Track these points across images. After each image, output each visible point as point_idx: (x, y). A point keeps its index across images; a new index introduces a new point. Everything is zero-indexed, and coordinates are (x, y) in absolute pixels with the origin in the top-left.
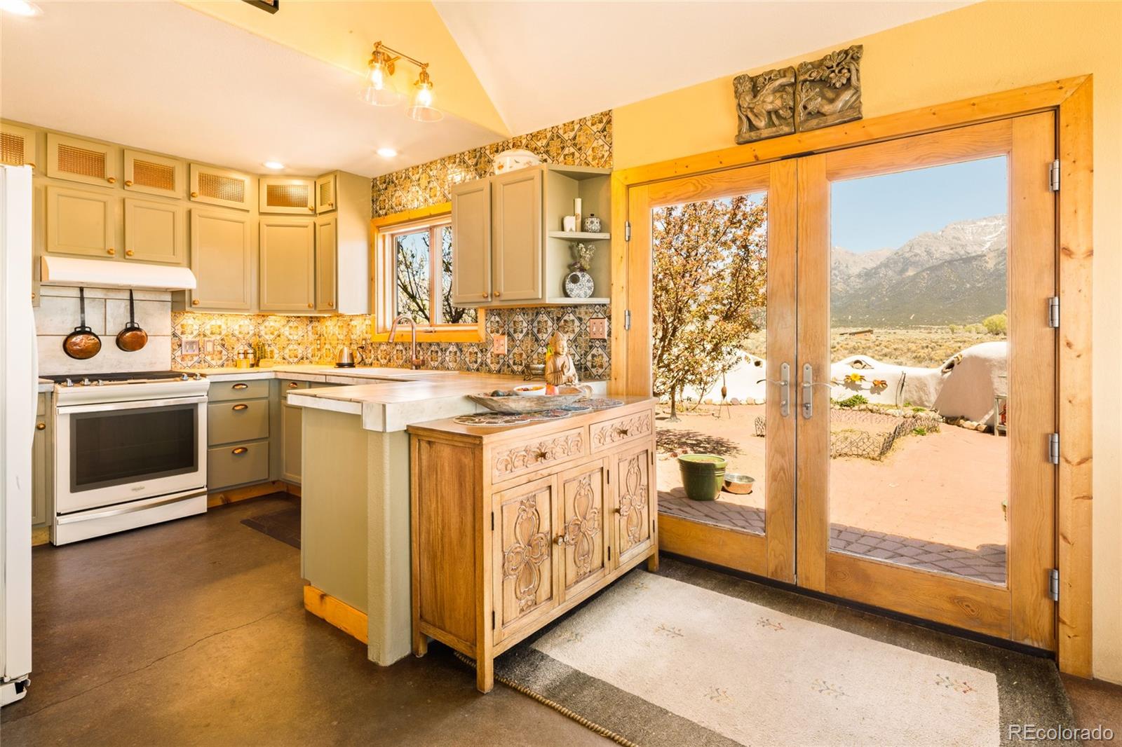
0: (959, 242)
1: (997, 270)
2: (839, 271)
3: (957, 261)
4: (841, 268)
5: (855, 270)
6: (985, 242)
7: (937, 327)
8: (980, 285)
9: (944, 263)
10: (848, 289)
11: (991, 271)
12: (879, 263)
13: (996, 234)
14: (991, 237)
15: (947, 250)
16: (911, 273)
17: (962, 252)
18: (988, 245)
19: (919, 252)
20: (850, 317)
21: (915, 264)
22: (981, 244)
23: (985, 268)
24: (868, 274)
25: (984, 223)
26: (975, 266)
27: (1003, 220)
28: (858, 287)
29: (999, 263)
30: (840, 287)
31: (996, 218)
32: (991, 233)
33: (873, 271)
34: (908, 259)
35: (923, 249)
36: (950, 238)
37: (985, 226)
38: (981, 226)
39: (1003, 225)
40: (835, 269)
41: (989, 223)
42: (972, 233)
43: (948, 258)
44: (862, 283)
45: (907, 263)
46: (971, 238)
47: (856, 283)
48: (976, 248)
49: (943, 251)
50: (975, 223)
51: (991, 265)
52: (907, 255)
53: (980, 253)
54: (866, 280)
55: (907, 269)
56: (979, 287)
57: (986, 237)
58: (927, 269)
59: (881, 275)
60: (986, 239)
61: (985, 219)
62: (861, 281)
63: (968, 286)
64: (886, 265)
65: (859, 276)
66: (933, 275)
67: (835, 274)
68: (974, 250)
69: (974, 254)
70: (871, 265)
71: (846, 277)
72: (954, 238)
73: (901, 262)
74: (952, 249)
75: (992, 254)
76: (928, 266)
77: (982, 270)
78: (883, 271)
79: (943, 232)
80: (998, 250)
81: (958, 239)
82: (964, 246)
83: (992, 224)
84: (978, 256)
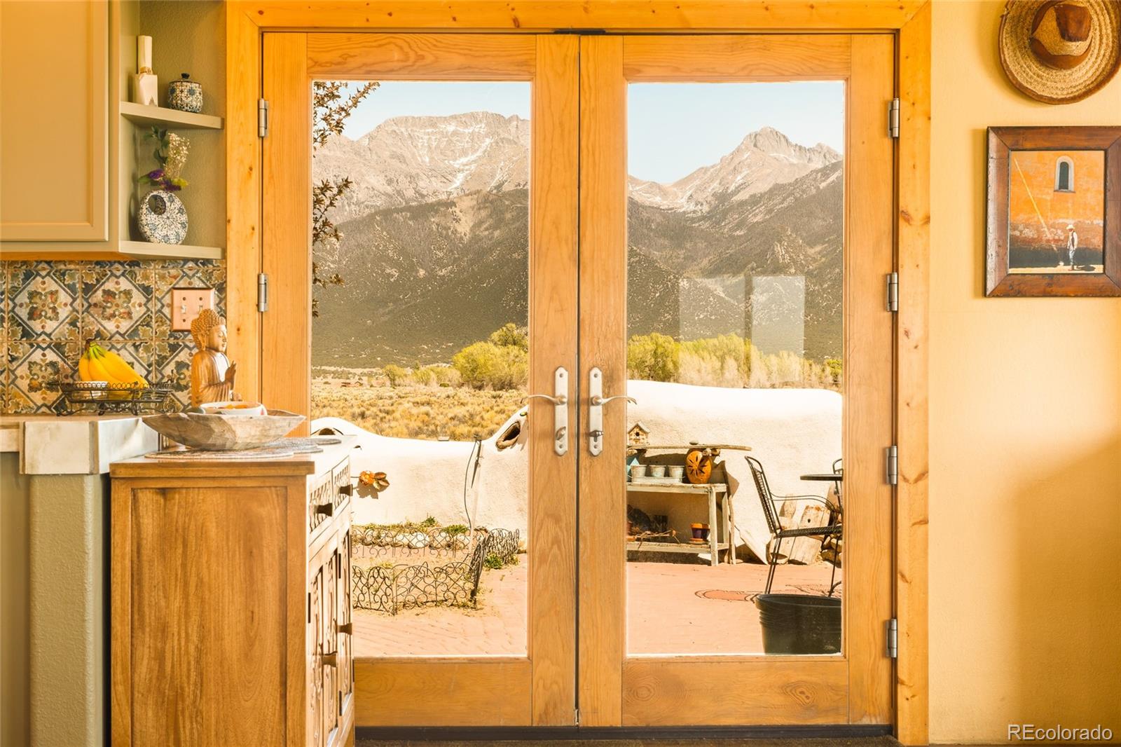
0: (404, 167)
1: (475, 239)
3: (399, 211)
6: (453, 173)
8: (444, 272)
9: (374, 217)
11: (466, 239)
13: (473, 157)
14: (464, 160)
15: (378, 182)
17: (410, 193)
18: (459, 180)
22: (446, 177)
23: (455, 231)
25: (451, 128)
26: (434, 227)
27: (487, 124)
29: (481, 223)
32: (464, 153)
36: (386, 155)
37: (455, 133)
39: (487, 136)
41: (461, 129)
42: (429, 148)
43: (380, 203)
48: (436, 184)
49: (373, 187)
51: (464, 228)
53: (444, 197)
56: (442, 278)
57: (455, 160)
60: (456, 165)
63: (422, 273)
68: (433, 189)
69: (432, 200)
72: (394, 156)
74: (389, 182)
75: (467, 203)
77: (447, 237)
80: (478, 192)
81: (402, 159)
82: (412, 178)
83: (466, 131)
84: (440, 203)
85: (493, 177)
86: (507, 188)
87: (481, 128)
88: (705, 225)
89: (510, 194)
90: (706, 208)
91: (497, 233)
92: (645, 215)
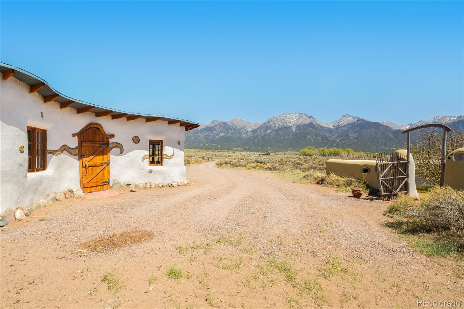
0: (284, 121)
1: (296, 132)
2: (244, 129)
3: (283, 128)
4: (245, 128)
5: (250, 129)
6: (292, 122)
7: (277, 152)
8: (290, 137)
9: (279, 129)
10: (247, 136)
11: (294, 132)
12: (258, 127)
13: (296, 119)
14: (294, 120)
15: (280, 124)
16: (268, 132)
17: (285, 125)
19: (271, 124)
20: (248, 148)
21: (270, 128)
22: (291, 122)
23: (292, 131)
24: (254, 131)
25: (292, 115)
26: (289, 130)
28: (250, 136)
29: (297, 130)
30: (244, 135)
31: (296, 113)
32: (294, 119)
33: (256, 130)
34: (268, 126)
35: (273, 123)
36: (282, 119)
37: (293, 116)
38: (291, 116)
40: (242, 128)
41: (294, 115)
42: (289, 118)
43: (281, 127)
44: (252, 135)
45: (267, 128)
46: (288, 120)
47: (250, 134)
48: (289, 124)
49: (279, 124)
50: (289, 115)
51: (294, 130)
52: (268, 125)
53: (291, 126)
54: (254, 133)
55: (267, 130)
56: (290, 138)
58: (275, 130)
59: (259, 132)
60: (293, 121)
61: (293, 113)
62: (252, 134)
63: (287, 137)
64: (260, 128)
65: (251, 132)
66: (276, 133)
67: (242, 130)
68: (289, 125)
69: (289, 126)
70: (255, 128)
71: (246, 132)
72: (283, 119)
73: (265, 127)
74: (282, 124)
75: (294, 127)
76: (274, 129)
77: (291, 132)
78: (259, 130)
79: (279, 117)
80: (296, 125)
81: (284, 120)
82: (286, 123)
83: (295, 115)
84: (290, 127)
85: (299, 122)
86: (301, 124)
87: (297, 115)
88: (335, 130)
89: (302, 125)
90: (335, 127)
91: (299, 131)
92: (325, 128)
